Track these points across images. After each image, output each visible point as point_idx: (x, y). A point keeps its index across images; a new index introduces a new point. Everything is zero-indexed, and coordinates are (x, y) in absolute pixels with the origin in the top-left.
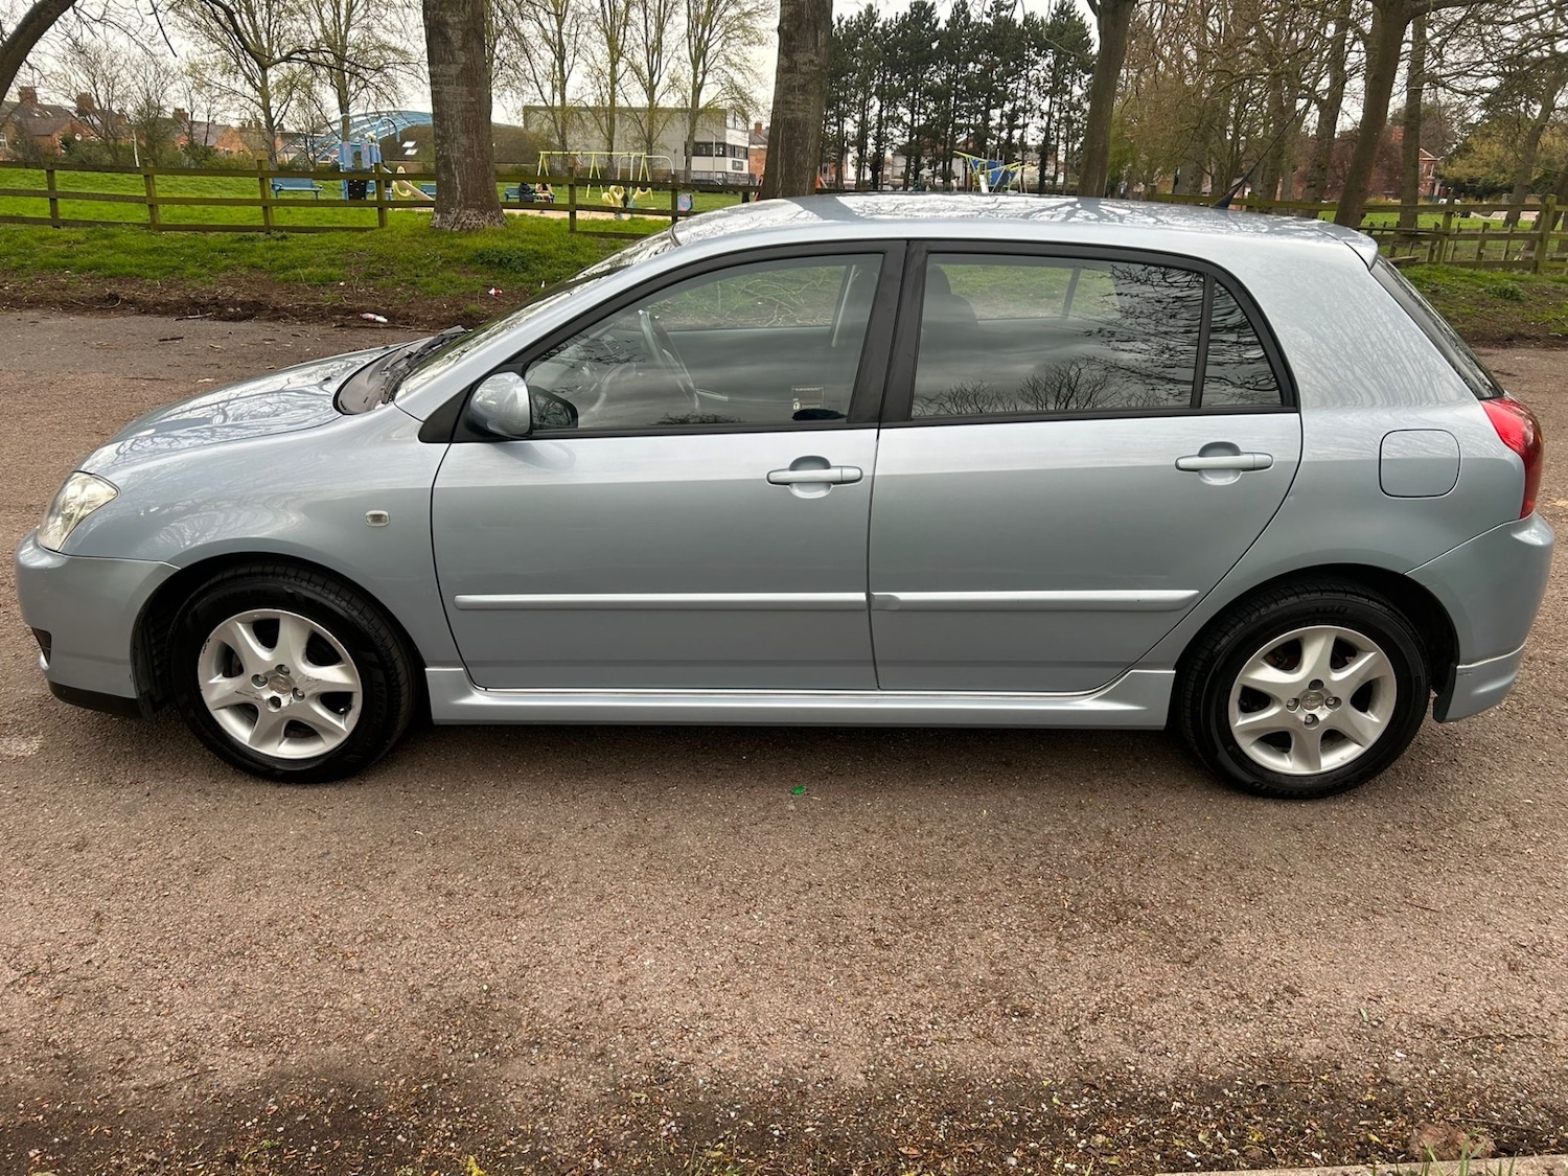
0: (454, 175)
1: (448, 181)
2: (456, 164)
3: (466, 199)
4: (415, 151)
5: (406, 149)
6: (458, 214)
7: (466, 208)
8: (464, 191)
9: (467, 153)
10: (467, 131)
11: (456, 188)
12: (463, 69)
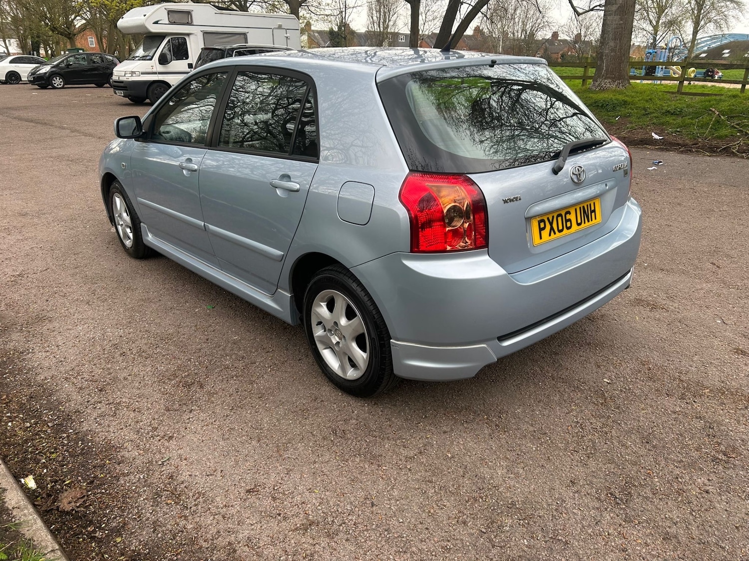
0: (603, 62)
1: (600, 65)
2: (605, 56)
3: (607, 74)
4: (728, 55)
5: (724, 53)
6: (601, 82)
7: (605, 79)
8: (607, 70)
9: (613, 50)
10: (615, 39)
11: (603, 68)
12: (620, 6)
